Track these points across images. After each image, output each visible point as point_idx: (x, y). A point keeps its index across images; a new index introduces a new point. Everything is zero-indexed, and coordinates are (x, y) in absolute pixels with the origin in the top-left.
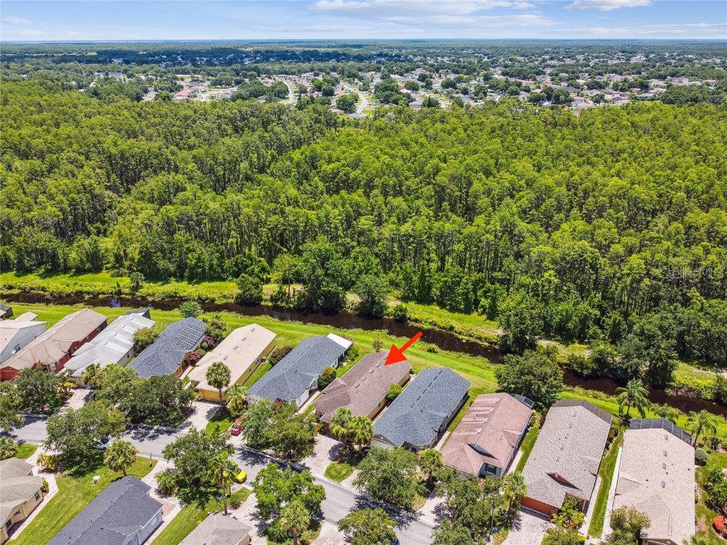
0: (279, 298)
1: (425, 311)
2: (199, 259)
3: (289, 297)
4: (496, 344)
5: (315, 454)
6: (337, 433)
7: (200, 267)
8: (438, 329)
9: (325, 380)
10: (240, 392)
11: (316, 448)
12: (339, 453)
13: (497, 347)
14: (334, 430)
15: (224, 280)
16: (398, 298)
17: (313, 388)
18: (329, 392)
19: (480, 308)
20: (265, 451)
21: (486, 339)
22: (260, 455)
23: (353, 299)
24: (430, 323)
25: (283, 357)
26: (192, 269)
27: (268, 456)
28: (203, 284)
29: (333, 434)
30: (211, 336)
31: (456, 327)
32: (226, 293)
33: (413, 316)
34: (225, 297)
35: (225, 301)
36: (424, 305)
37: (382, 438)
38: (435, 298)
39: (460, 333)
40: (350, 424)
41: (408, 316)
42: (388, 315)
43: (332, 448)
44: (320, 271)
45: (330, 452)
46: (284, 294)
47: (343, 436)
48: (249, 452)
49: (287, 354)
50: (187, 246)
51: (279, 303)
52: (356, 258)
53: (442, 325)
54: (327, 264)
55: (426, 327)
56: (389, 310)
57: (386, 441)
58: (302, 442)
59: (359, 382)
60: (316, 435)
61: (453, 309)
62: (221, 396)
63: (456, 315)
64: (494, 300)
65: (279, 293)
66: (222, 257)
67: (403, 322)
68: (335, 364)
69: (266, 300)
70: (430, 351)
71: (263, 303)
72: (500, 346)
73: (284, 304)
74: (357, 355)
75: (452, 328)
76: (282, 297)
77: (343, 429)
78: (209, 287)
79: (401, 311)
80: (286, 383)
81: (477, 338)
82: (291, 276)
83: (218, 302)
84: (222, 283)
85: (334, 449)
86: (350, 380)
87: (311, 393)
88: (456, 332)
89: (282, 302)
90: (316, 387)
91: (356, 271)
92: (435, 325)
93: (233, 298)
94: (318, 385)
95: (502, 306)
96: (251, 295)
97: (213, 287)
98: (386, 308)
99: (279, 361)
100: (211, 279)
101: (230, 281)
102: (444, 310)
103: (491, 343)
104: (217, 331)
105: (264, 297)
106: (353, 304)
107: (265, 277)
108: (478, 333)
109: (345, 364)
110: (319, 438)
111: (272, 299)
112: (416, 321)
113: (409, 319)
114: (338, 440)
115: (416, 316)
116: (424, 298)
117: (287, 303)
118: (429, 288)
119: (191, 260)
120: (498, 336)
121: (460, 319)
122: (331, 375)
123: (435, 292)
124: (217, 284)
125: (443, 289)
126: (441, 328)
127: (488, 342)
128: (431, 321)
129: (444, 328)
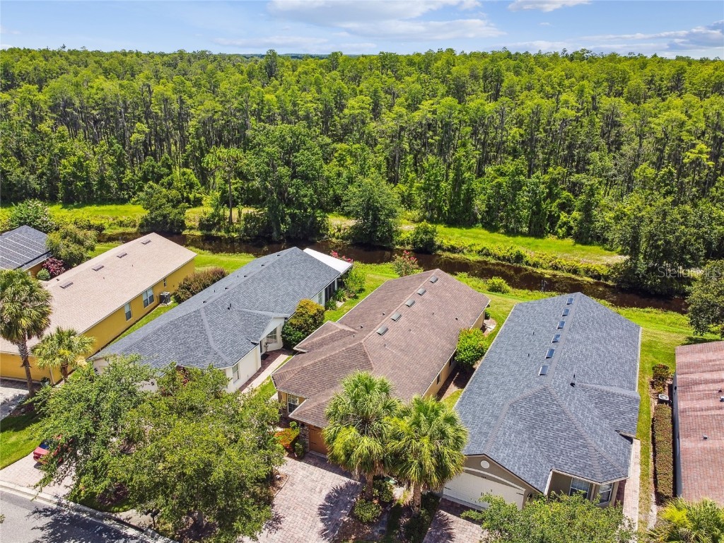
0: (214, 224)
1: (465, 236)
2: (79, 165)
3: (231, 222)
4: (607, 278)
5: (278, 520)
6: (348, 454)
7: (81, 179)
8: (493, 261)
9: (300, 328)
10: (70, 348)
11: (281, 499)
12: (351, 514)
13: (610, 283)
14: (338, 447)
15: (123, 201)
16: (414, 221)
17: (272, 347)
18: (311, 348)
19: (561, 227)
20: (123, 515)
21: (587, 271)
22: (107, 529)
23: (338, 223)
24: (479, 252)
25: (205, 286)
26: (67, 183)
27: (131, 532)
28: (88, 208)
29: (335, 458)
30: (59, 258)
31: (527, 254)
32: (123, 218)
33: (446, 243)
34: (121, 224)
35: (121, 230)
36: (460, 227)
37: (485, 464)
38: (480, 217)
39: (535, 265)
40: (390, 424)
41: (438, 243)
42: (402, 244)
43: (329, 498)
44: (283, 170)
45: (323, 510)
46: (222, 218)
47: (368, 462)
48: (75, 521)
49: (214, 282)
50: (60, 145)
51: (213, 232)
52: (341, 160)
53: (501, 254)
54: (296, 157)
55: (473, 258)
56: (404, 236)
57: (500, 472)
58: (233, 486)
59: (386, 322)
60: (281, 462)
61: (511, 232)
62: (26, 364)
63: (520, 239)
64: (587, 209)
65: (213, 216)
66: (120, 163)
67: (429, 253)
68: (320, 302)
69: (191, 228)
70: (494, 289)
71: (186, 232)
72: (615, 280)
73: (222, 233)
74: (361, 290)
75: (519, 258)
76: (218, 223)
77: (367, 443)
78: (97, 211)
79: (426, 232)
80: (202, 331)
81: (569, 271)
82: (235, 193)
83: (108, 232)
84: (119, 207)
85: (334, 502)
86: (360, 323)
87: (267, 358)
88: (527, 263)
89: (219, 230)
90: (278, 344)
91: (343, 180)
92: (488, 254)
93: (134, 226)
94: (284, 339)
95: (604, 217)
96: (165, 216)
97: (103, 211)
98: (399, 233)
99: (193, 294)
100: (103, 201)
101: (134, 204)
102: (496, 234)
103: (598, 277)
104: (74, 248)
105: (188, 223)
106: (339, 230)
107: (191, 196)
108: (569, 263)
109: (339, 304)
110: (290, 468)
111: (202, 226)
112: (453, 249)
113: (440, 247)
114: (348, 474)
115: (452, 243)
116: (461, 217)
117: (228, 231)
118: (469, 199)
119: (65, 168)
120: (608, 265)
121: (529, 244)
122: (313, 317)
123: (479, 205)
124: (113, 207)
125: (492, 201)
126: (499, 258)
127: (591, 277)
128: (479, 248)
129: (504, 258)
